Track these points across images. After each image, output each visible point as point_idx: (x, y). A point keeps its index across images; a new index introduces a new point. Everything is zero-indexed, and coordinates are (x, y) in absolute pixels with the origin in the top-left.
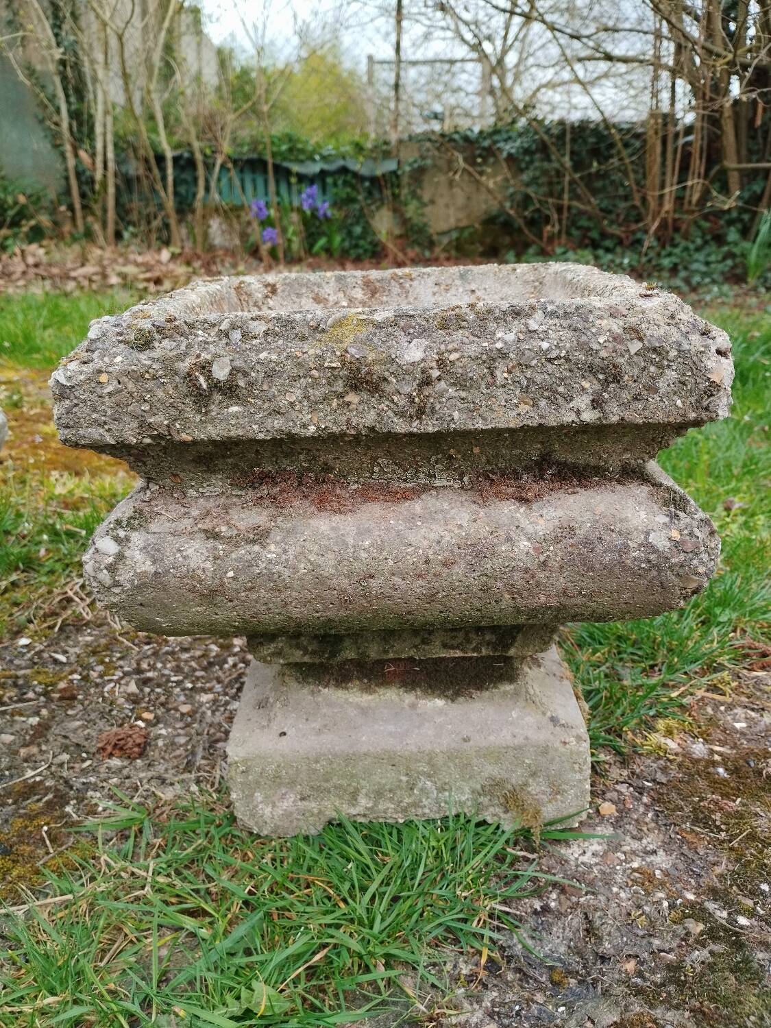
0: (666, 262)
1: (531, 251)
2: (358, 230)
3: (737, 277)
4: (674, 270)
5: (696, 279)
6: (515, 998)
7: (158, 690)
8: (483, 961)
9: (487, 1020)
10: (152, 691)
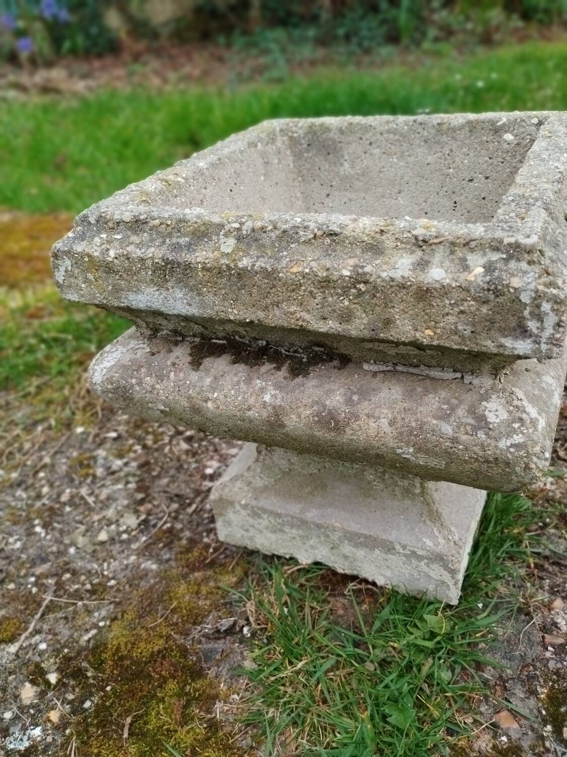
0: (341, 32)
1: (237, 32)
2: (94, 30)
3: (393, 38)
4: (347, 38)
5: (366, 43)
6: (561, 580)
7: (204, 443)
8: (532, 565)
9: (553, 597)
10: (200, 445)
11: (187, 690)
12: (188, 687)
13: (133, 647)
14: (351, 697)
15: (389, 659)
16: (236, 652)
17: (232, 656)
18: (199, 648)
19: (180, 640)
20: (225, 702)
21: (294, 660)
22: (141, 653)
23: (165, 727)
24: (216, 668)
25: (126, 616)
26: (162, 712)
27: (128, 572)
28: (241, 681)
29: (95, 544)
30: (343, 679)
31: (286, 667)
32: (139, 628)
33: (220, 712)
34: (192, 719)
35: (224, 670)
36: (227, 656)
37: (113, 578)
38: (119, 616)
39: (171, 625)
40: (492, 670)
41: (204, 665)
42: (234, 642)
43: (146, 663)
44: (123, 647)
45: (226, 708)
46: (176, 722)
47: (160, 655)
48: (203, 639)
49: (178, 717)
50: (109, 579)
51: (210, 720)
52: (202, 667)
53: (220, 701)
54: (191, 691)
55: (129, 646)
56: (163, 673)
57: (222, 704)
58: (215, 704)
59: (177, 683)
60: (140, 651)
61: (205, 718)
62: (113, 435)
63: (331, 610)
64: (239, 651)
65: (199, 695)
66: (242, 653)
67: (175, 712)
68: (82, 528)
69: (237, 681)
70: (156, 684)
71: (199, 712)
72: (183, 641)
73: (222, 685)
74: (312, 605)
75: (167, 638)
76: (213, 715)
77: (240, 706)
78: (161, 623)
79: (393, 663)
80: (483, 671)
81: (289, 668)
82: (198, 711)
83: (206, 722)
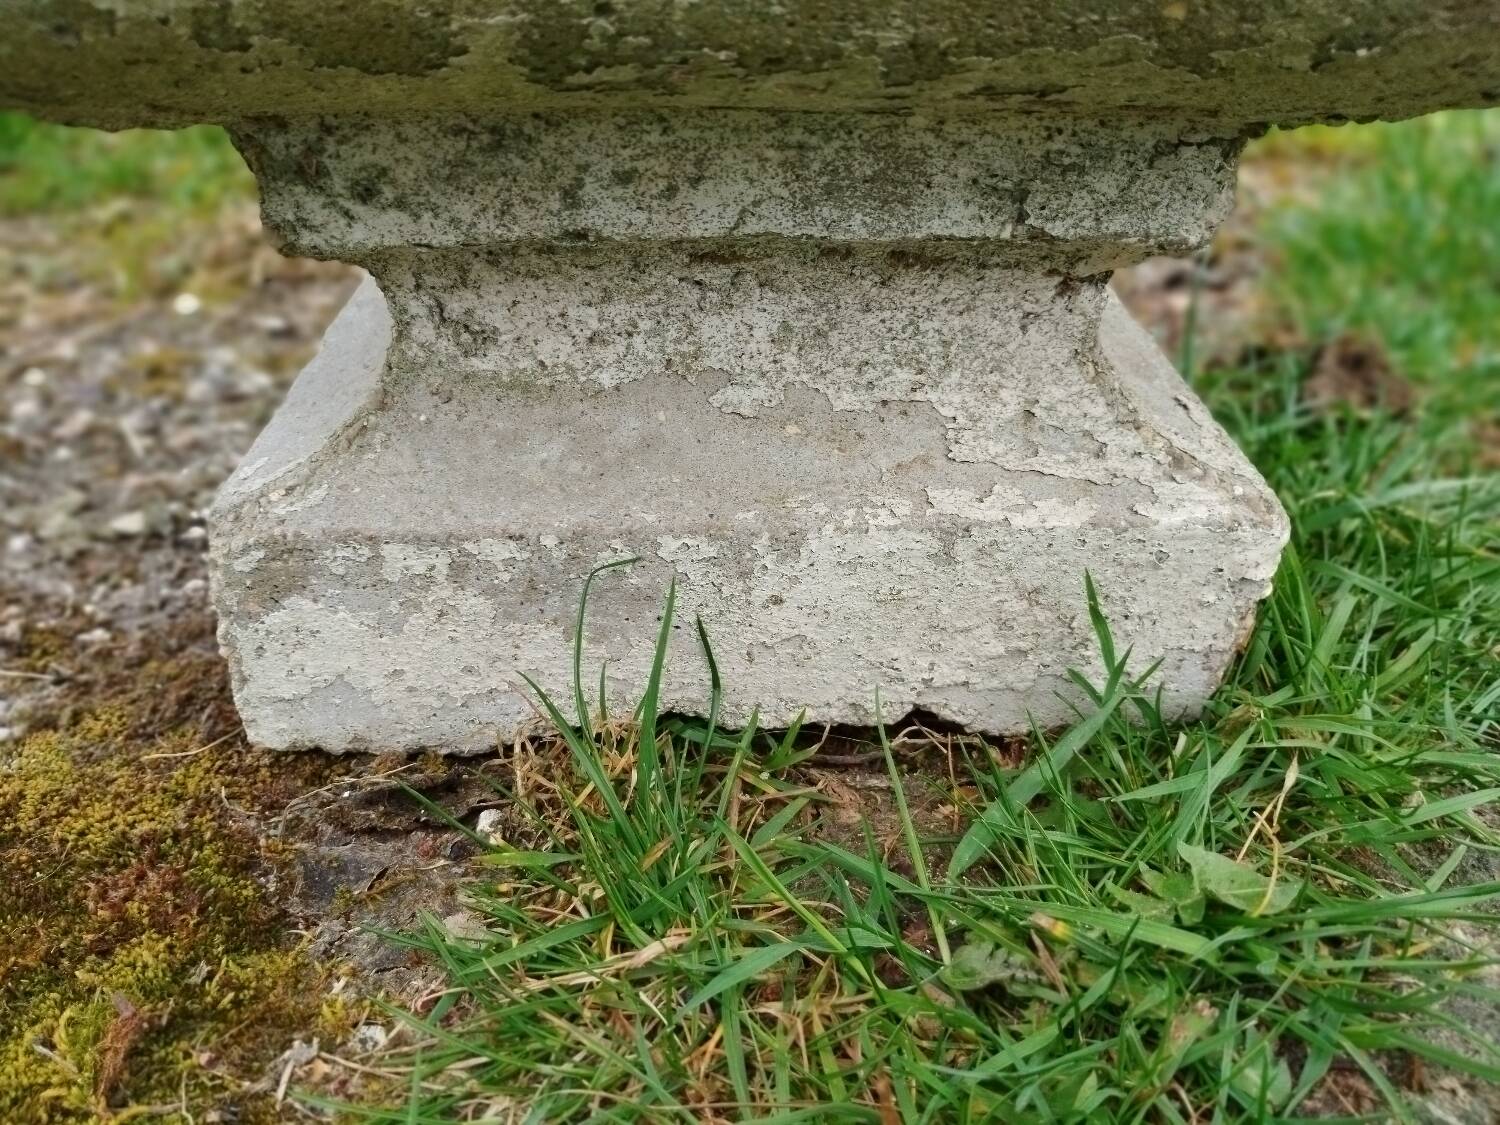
11: (195, 980)
12: (204, 968)
13: (60, 815)
14: (837, 1089)
15: (1017, 990)
16: (432, 886)
17: (410, 895)
18: (301, 853)
19: (243, 817)
20: (328, 1046)
21: (635, 933)
22: (82, 834)
23: (50, 1093)
24: (337, 926)
25: (88, 721)
26: (60, 1036)
27: (160, 619)
28: (418, 983)
29: (95, 538)
30: (818, 1029)
31: (601, 957)
32: (116, 761)
33: (294, 1080)
34: (173, 1085)
35: (365, 936)
36: (393, 891)
37: (106, 625)
38: (65, 718)
39: (234, 772)
40: (1462, 1092)
41: (295, 908)
42: (434, 854)
43: (87, 867)
44: (28, 807)
45: (322, 1068)
46: (95, 1083)
47: (148, 851)
48: (328, 830)
49: (112, 1062)
50: (91, 624)
51: (239, 1099)
52: (284, 913)
53: (308, 1041)
54: (212, 987)
55: (55, 805)
56: (133, 907)
57: (314, 1050)
58: (287, 1045)
59: (170, 948)
60: (80, 824)
61: (223, 1088)
62: (274, 322)
63: (817, 804)
64: (442, 883)
65: (237, 1003)
66: (451, 891)
67: (106, 1042)
68: (76, 497)
69: (401, 980)
70: (88, 938)
71: (212, 1063)
72: (253, 823)
73: (338, 986)
74: (750, 779)
75: (197, 804)
76: (262, 1085)
77: (383, 1071)
78: (196, 759)
79: (1035, 1006)
80: (1423, 1090)
81: (609, 957)
82: (204, 1058)
83: (222, 1106)
